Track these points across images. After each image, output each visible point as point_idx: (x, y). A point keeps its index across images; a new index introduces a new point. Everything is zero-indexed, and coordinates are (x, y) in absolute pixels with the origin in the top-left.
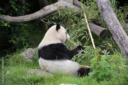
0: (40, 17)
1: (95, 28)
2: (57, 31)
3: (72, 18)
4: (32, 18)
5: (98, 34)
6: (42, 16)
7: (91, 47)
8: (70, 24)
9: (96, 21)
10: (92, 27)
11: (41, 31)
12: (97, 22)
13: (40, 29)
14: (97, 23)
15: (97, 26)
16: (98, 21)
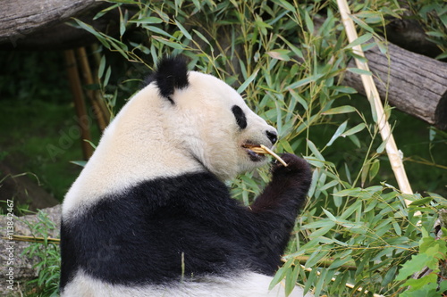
0: (57, 16)
1: (405, 73)
2: (172, 102)
3: (257, 11)
4: (6, 25)
5: (425, 106)
6: (73, 11)
7: (387, 191)
8: (248, 51)
9: (406, 30)
10: (384, 68)
11: (53, 108)
12: (416, 35)
13: (44, 92)
14: (414, 42)
15: (415, 59)
16: (418, 25)
